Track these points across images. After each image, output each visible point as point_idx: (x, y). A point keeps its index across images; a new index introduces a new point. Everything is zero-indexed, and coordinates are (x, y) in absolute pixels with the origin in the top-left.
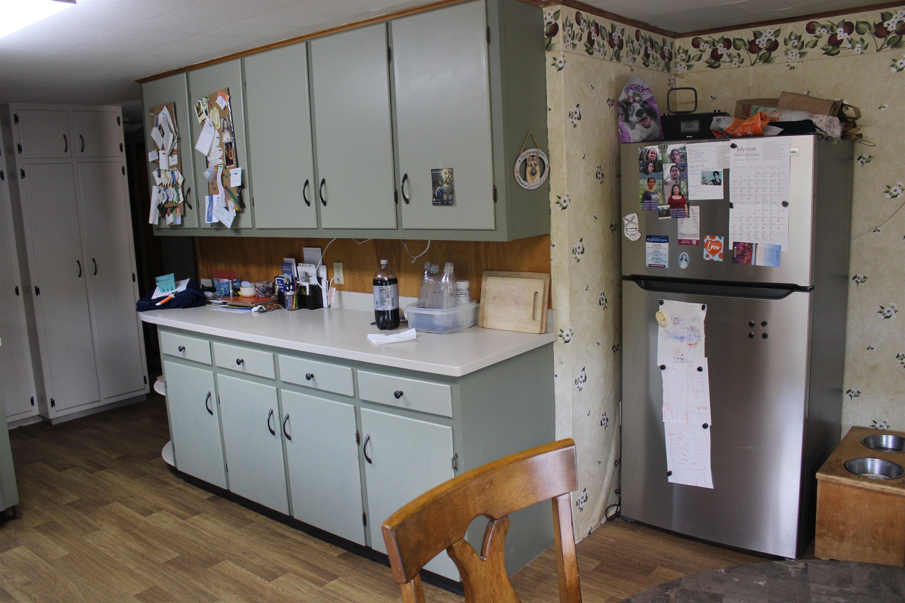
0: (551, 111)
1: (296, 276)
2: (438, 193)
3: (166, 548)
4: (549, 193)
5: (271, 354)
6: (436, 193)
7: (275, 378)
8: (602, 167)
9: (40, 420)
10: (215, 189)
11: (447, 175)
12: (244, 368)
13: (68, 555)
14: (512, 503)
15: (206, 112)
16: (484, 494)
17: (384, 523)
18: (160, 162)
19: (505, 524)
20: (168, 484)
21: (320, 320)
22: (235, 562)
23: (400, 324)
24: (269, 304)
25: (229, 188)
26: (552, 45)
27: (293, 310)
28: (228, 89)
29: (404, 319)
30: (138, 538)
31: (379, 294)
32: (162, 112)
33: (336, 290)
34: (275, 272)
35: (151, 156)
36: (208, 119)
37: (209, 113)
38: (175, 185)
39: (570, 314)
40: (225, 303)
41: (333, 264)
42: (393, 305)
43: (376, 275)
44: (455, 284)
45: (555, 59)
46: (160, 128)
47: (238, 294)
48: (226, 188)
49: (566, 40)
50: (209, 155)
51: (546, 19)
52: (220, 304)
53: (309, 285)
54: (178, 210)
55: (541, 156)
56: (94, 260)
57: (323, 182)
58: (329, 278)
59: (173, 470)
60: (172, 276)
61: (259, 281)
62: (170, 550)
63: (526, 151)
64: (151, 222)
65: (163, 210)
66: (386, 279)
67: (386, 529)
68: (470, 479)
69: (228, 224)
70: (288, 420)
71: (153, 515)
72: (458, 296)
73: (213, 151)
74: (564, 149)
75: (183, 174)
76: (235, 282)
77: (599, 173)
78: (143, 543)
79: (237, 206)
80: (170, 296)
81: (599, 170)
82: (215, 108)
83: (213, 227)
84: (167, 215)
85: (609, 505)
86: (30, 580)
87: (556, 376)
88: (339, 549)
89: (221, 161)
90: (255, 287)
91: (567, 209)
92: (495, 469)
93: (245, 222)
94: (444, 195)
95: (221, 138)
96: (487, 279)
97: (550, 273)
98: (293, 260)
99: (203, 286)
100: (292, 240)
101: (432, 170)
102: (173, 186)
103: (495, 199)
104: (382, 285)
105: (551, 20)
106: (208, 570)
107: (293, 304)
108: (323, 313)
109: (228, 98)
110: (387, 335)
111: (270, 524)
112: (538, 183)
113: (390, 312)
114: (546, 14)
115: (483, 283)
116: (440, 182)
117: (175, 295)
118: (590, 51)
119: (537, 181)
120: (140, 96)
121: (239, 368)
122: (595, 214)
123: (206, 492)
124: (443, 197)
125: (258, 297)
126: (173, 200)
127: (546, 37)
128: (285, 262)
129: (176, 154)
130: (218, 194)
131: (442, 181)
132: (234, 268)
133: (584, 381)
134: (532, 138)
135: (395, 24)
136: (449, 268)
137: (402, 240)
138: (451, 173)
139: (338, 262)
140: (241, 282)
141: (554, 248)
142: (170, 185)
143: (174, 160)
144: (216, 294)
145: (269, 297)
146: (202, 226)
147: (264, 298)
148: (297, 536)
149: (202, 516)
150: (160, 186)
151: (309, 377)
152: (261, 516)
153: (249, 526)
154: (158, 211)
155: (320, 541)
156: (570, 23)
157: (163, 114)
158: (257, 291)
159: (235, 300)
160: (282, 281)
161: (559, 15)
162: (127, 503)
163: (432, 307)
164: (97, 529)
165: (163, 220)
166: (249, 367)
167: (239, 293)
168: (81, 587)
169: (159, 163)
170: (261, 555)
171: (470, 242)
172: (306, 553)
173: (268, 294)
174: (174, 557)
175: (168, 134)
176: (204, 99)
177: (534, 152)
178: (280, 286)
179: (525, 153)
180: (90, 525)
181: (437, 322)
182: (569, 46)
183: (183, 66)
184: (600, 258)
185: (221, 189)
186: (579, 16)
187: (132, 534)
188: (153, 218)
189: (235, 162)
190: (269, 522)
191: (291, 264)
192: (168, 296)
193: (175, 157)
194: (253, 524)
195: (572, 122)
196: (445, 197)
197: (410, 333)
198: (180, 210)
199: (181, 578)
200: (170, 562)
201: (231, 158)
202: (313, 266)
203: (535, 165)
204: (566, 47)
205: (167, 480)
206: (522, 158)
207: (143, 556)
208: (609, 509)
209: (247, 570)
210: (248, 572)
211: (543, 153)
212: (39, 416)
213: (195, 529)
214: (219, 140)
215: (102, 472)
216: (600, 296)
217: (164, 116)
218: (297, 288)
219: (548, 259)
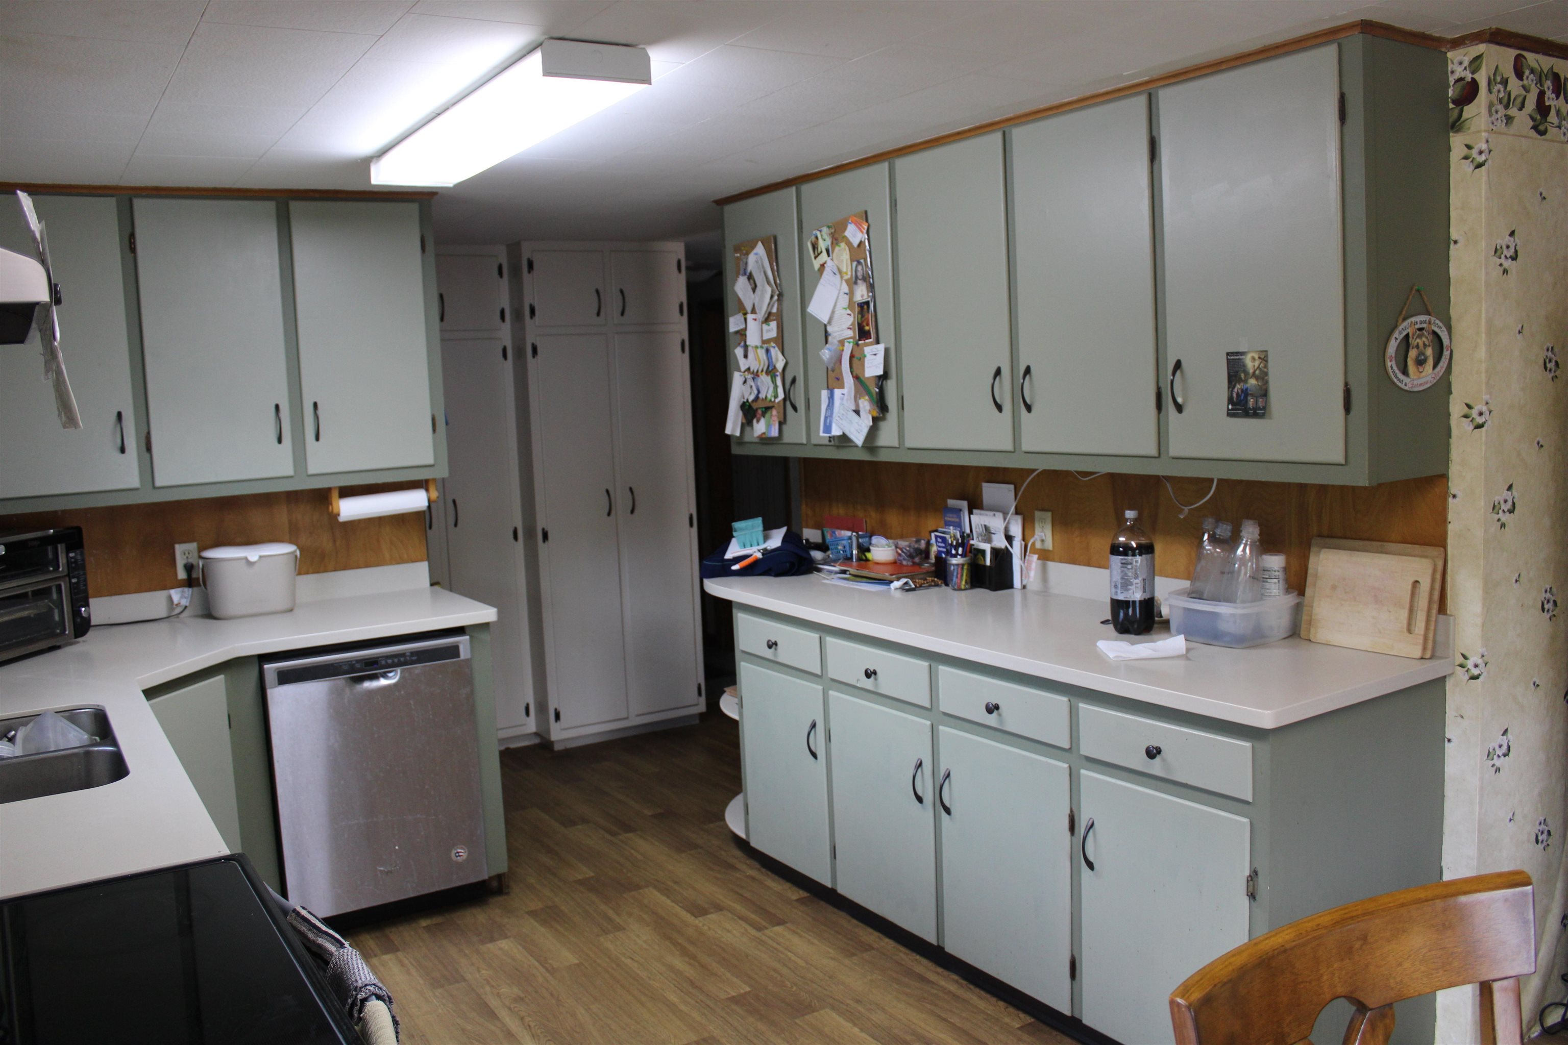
0: (1459, 245)
1: (968, 531)
2: (1238, 394)
3: (728, 975)
4: (1449, 398)
5: (926, 664)
6: (1235, 395)
7: (928, 705)
8: (1556, 350)
9: (537, 741)
10: (838, 379)
11: (1257, 364)
12: (876, 686)
13: (578, 965)
14: (1401, 981)
15: (828, 251)
16: (1350, 959)
17: (1176, 993)
18: (749, 333)
19: (1388, 1021)
20: (733, 868)
21: (1007, 610)
22: (841, 1013)
23: (1156, 626)
24: (920, 577)
25: (862, 378)
26: (1464, 121)
27: (960, 589)
28: (866, 212)
29: (1161, 617)
30: (684, 952)
31: (1119, 571)
32: (755, 251)
33: (1039, 559)
34: (931, 523)
35: (734, 323)
36: (830, 263)
37: (833, 252)
38: (771, 371)
39: (1483, 626)
40: (844, 572)
41: (1034, 513)
42: (1144, 591)
43: (1116, 536)
44: (1260, 558)
45: (1469, 147)
46: (750, 277)
47: (866, 556)
48: (857, 378)
49: (1493, 109)
50: (830, 322)
51: (1452, 72)
52: (836, 573)
53: (991, 548)
54: (774, 412)
55: (1436, 329)
56: (631, 489)
57: (1028, 371)
58: (1026, 537)
59: (743, 845)
60: (758, 522)
61: (902, 537)
62: (735, 979)
63: (1409, 321)
64: (728, 431)
65: (750, 412)
66: (1134, 544)
67: (1178, 1004)
68: (1325, 927)
69: (858, 437)
70: (947, 780)
71: (709, 916)
72: (1264, 582)
73: (836, 316)
74: (1483, 316)
75: (786, 355)
76: (862, 537)
77: (1550, 361)
78: (692, 961)
79: (874, 409)
80: (755, 554)
81: (1550, 354)
82: (843, 245)
83: (832, 443)
84: (755, 421)
85: (1546, 1003)
86: (522, 995)
87: (1449, 740)
88: (1022, 1015)
89: (850, 333)
90: (896, 547)
91: (1484, 429)
92: (1372, 913)
93: (887, 436)
94: (1249, 398)
95: (851, 294)
96: (1319, 552)
97: (1445, 547)
98: (964, 504)
99: (807, 540)
100: (963, 470)
101: (1228, 354)
102: (768, 373)
103: (1347, 407)
104: (1126, 555)
105: (1463, 75)
106: (797, 1021)
107: (961, 580)
108: (1012, 596)
109: (866, 227)
110: (1133, 644)
111: (901, 954)
112: (1429, 378)
113: (1137, 604)
114: (1453, 63)
115: (1312, 560)
116: (1243, 376)
117: (763, 554)
118: (1541, 128)
119: (1427, 376)
120: (719, 224)
121: (868, 684)
122: (1538, 439)
123: (795, 888)
124: (1247, 402)
125: (901, 564)
126: (766, 397)
127: (1451, 106)
128: (949, 506)
129: (774, 320)
130: (842, 387)
131: (1246, 373)
132: (860, 514)
133: (1505, 755)
134: (1421, 295)
135: (1166, 97)
136: (1251, 530)
137: (1163, 476)
138: (1264, 358)
139: (1043, 510)
140: (870, 537)
141: (1455, 501)
142: (762, 371)
143: (771, 330)
144: (829, 556)
145: (920, 565)
146: (814, 441)
147: (911, 566)
148: (949, 982)
149: (788, 927)
150: (746, 373)
151: (992, 709)
152: (887, 940)
153: (866, 956)
154: (741, 413)
155: (988, 996)
156: (1503, 78)
157: (756, 254)
158: (900, 555)
159: (860, 567)
160: (944, 540)
161: (1481, 63)
162: (666, 891)
163: (1216, 598)
164: (619, 928)
165: (748, 429)
166: (885, 684)
167: (869, 555)
168: (597, 1018)
169: (745, 335)
170: (886, 1008)
171: (1289, 484)
172: (964, 1015)
173: (917, 560)
174: (742, 991)
175: (763, 287)
176: (825, 230)
177: (1424, 322)
178: (940, 547)
179: (1406, 323)
180: (610, 920)
181: (1224, 626)
182: (1500, 121)
183: (791, 176)
184: (1547, 522)
185: (848, 380)
186: (1522, 62)
187: (675, 943)
188: (733, 425)
189: (875, 335)
190: (901, 951)
191: (960, 510)
192: (751, 555)
193: (773, 325)
194: (874, 952)
195: (1501, 265)
196: (1251, 402)
197: (1174, 644)
198: (778, 413)
199: (752, 1029)
200: (733, 999)
201: (867, 328)
202: (1000, 515)
203: (1425, 345)
204: (1493, 123)
205: (733, 861)
206: (1400, 333)
207: (692, 983)
208: (1548, 1011)
209: (862, 1030)
210: (863, 1035)
211: (1440, 324)
212: (536, 734)
213: (776, 949)
214: (847, 297)
215: (630, 835)
216: (1544, 595)
217: (757, 258)
218: (970, 552)
219: (1443, 521)
